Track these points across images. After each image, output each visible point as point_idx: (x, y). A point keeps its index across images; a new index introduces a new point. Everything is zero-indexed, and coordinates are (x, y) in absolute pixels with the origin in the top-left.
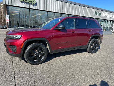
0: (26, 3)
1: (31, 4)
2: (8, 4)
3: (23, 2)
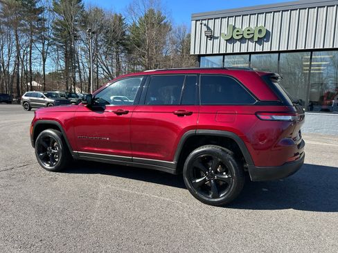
2: (198, 53)
3: (231, 40)
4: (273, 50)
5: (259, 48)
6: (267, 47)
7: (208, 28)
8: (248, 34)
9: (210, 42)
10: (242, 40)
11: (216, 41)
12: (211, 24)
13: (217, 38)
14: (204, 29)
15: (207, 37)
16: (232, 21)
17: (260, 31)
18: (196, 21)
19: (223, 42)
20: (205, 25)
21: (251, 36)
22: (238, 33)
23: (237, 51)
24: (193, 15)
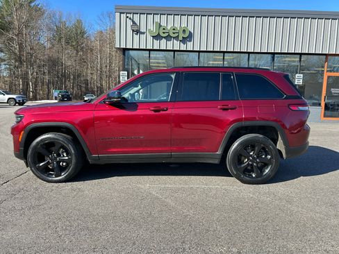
0: (164, 37)
1: (177, 38)
2: (124, 47)
3: (157, 37)
4: (195, 49)
5: (183, 47)
6: (190, 46)
7: (134, 22)
8: (174, 33)
9: (136, 37)
10: (168, 38)
11: (143, 37)
12: (136, 18)
13: (144, 33)
14: (130, 23)
15: (133, 31)
16: (157, 18)
17: (184, 31)
18: (121, 13)
19: (150, 39)
20: (130, 19)
21: (177, 35)
22: (164, 31)
23: (163, 47)
24: (116, 6)
